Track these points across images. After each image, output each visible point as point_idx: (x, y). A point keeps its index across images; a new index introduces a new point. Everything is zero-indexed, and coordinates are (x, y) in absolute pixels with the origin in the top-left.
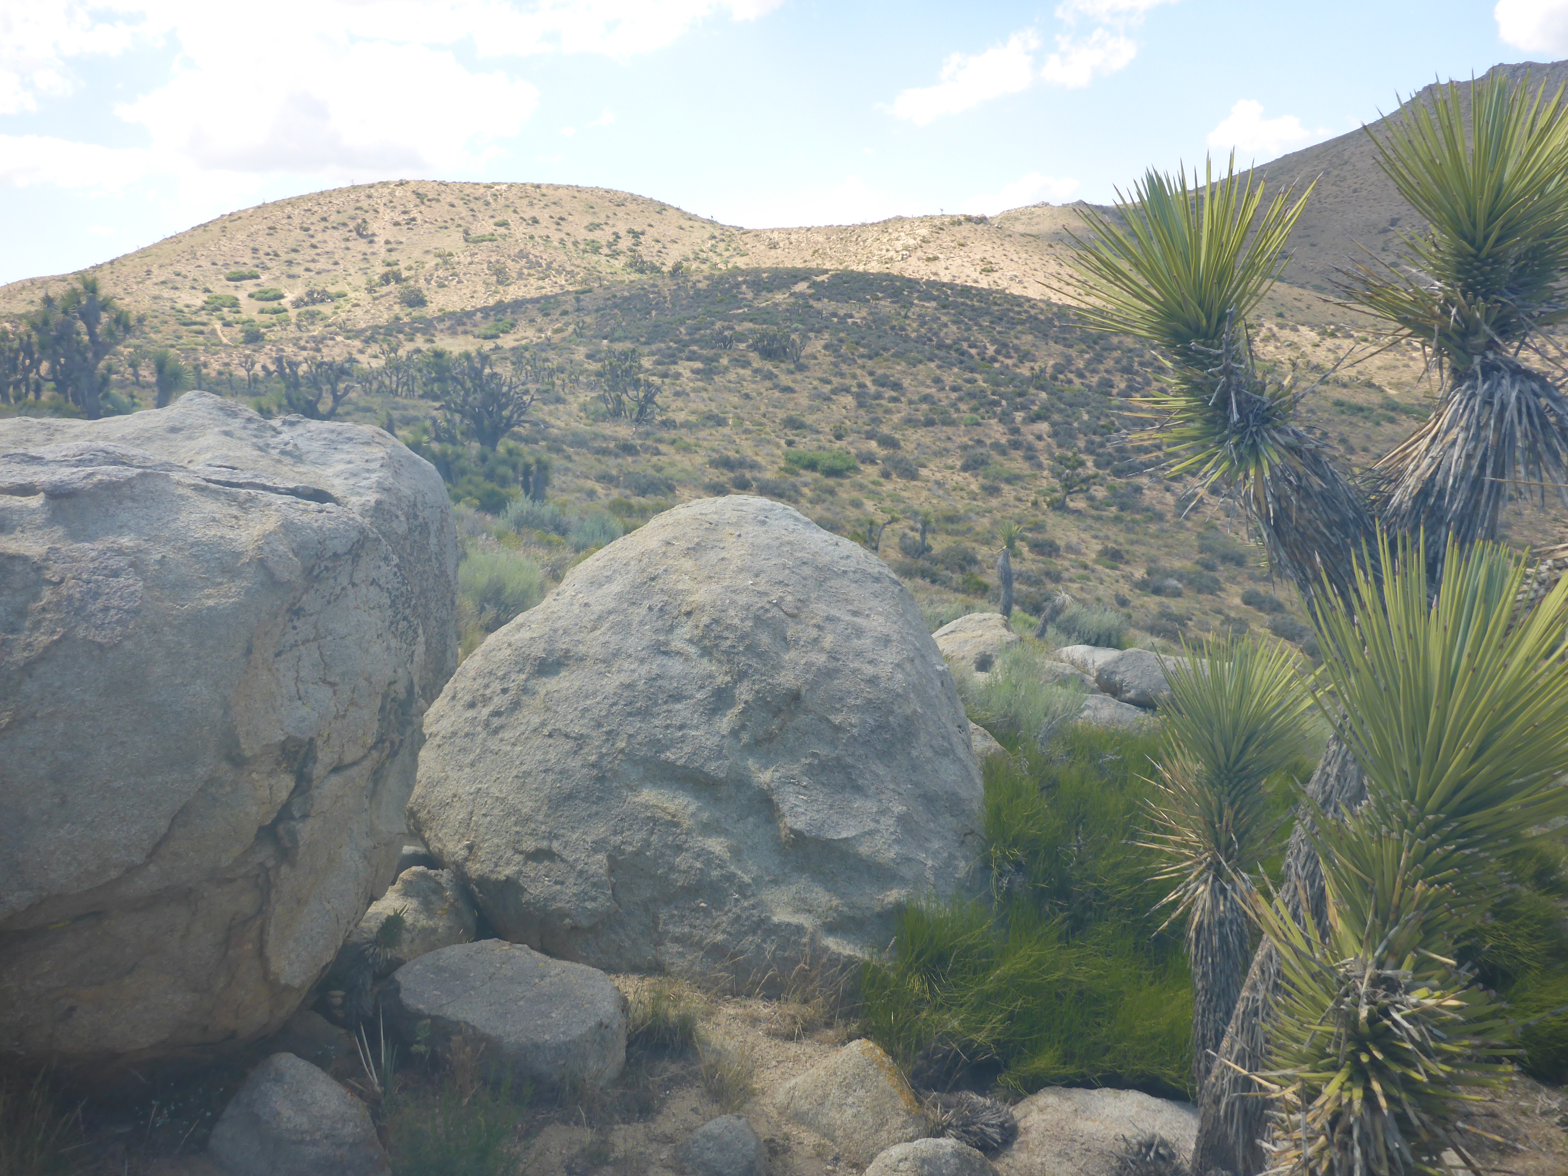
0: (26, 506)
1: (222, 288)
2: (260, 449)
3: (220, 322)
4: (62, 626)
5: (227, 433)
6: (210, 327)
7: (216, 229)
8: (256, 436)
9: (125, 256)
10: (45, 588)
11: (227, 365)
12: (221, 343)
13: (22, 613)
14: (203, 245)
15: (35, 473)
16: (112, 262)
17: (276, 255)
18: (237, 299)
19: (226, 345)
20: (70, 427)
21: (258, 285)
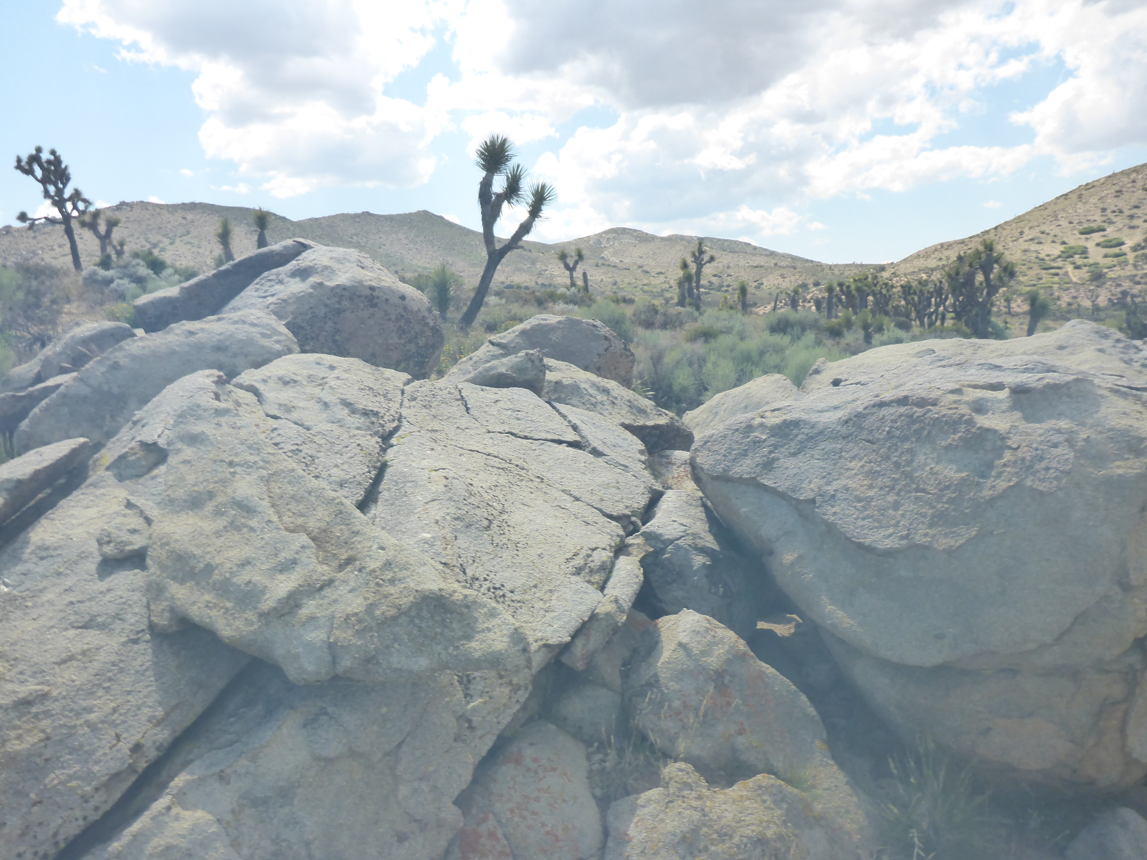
0: (996, 397)
1: (1075, 240)
2: (1126, 362)
3: (1072, 266)
4: (1017, 477)
5: (1101, 351)
6: (1064, 270)
7: (1074, 197)
8: (1122, 353)
9: (1006, 223)
10: (1006, 451)
11: (1075, 298)
12: (1071, 282)
13: (990, 466)
14: (1063, 210)
15: (998, 376)
16: (996, 228)
17: (1121, 212)
18: (1086, 248)
19: (1075, 283)
20: (988, 345)
21: (1104, 236)
